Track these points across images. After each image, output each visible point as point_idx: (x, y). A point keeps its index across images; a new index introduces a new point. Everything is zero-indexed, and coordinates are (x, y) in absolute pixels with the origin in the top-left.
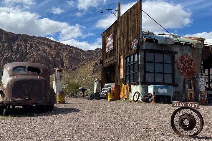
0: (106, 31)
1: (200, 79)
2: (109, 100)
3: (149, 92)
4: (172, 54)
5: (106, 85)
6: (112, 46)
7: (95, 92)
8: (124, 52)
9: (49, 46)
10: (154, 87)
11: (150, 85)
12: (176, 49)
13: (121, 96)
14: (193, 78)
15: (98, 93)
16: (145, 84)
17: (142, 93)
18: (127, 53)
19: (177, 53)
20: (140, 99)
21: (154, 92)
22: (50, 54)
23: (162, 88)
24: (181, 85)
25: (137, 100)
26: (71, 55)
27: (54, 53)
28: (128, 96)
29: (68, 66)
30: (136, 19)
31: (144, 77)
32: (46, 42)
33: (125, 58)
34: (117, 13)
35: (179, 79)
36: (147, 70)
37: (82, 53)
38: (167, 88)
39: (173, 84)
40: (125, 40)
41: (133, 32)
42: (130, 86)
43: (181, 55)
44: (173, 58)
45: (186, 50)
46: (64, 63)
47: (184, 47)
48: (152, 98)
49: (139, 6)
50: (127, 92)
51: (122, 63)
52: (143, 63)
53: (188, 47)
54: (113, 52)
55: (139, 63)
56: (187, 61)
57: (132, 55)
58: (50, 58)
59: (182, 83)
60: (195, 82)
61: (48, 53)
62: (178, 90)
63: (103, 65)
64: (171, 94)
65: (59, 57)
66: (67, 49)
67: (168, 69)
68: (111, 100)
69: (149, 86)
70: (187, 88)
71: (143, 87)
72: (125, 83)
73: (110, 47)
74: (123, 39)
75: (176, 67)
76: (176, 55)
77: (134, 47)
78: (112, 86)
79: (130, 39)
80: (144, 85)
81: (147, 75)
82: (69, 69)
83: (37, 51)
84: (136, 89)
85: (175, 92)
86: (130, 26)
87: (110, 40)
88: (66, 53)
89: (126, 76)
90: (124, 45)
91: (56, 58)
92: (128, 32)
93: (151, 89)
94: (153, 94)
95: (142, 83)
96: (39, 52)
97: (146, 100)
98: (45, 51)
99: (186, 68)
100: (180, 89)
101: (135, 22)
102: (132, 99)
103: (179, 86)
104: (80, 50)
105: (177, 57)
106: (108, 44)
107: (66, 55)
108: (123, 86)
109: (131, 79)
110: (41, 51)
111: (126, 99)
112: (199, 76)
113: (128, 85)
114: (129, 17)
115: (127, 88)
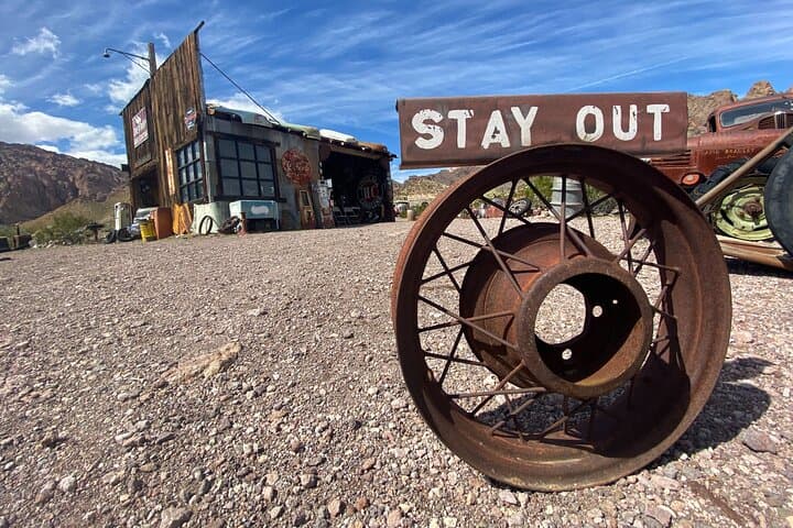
0: (129, 105)
1: (321, 189)
2: (144, 239)
3: (232, 215)
4: (272, 146)
5: (140, 211)
6: (146, 134)
7: (118, 228)
8: (172, 140)
9: (39, 160)
10: (242, 203)
11: (233, 201)
12: (277, 138)
13: (175, 229)
14: (310, 188)
15: (123, 230)
16: (222, 199)
17: (219, 217)
18: (179, 142)
19: (278, 144)
20: (215, 229)
21: (243, 214)
22: (43, 174)
23: (258, 205)
24: (291, 199)
25: (208, 232)
26: (92, 175)
27: (55, 173)
28: (189, 227)
29: (88, 195)
30: (190, 70)
31: (220, 187)
32: (32, 153)
33: (176, 153)
34: (147, 64)
35: (288, 189)
36: (224, 173)
37: (114, 173)
38: (268, 205)
39: (278, 198)
40: (171, 116)
41: (186, 98)
42: (191, 208)
43: (287, 149)
44: (273, 153)
45: (294, 142)
46: (77, 190)
47: (291, 136)
48: (240, 224)
49: (193, 44)
50: (187, 220)
51: (170, 163)
52: (213, 159)
53: (297, 137)
54: (150, 145)
55: (206, 159)
56: (298, 160)
57: (188, 145)
58: (46, 182)
59: (293, 197)
60: (314, 194)
61: (38, 174)
62: (287, 208)
63: (130, 173)
64: (276, 216)
65: (67, 179)
66: (81, 166)
67: (265, 172)
68: (149, 239)
69: (231, 204)
70: (301, 203)
71: (218, 206)
72: (181, 203)
73: (140, 135)
74: (167, 116)
75: (279, 169)
76: (277, 149)
77: (190, 125)
78: (151, 213)
79: (180, 115)
80: (220, 203)
81: (225, 183)
82: (90, 199)
83: (12, 170)
84: (205, 210)
85: (283, 213)
86: (177, 88)
87: (139, 122)
88: (80, 172)
89: (181, 189)
90: (171, 127)
91: (60, 182)
92: (175, 100)
93: (236, 209)
94: (240, 217)
95: (215, 199)
96: (20, 172)
97: (228, 229)
98: (31, 170)
99: (297, 172)
100: (290, 206)
101: (188, 78)
102: (197, 232)
103: (288, 201)
104: (111, 167)
105: (280, 152)
106: (136, 131)
107: (81, 177)
108: (178, 210)
109: (191, 194)
110: (23, 169)
111: (185, 233)
112: (320, 184)
113: (186, 205)
114: (175, 69)
115: (185, 211)
